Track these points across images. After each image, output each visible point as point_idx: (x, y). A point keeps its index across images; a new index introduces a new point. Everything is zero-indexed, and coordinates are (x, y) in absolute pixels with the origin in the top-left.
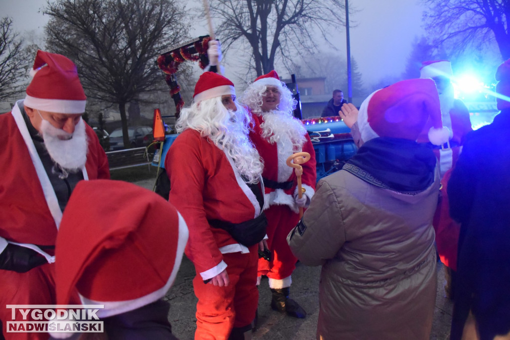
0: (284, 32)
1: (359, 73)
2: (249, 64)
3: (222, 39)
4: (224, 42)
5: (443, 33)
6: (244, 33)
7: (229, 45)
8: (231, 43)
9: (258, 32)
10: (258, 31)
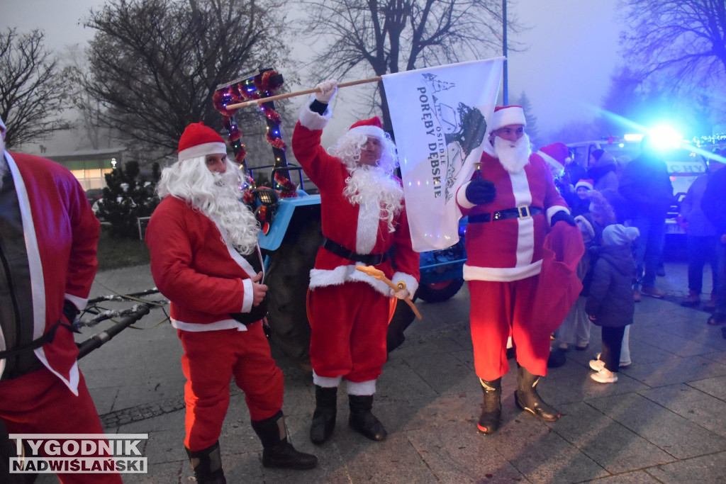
0: (423, 56)
1: (531, 116)
2: (372, 100)
3: (336, 63)
4: (338, 68)
5: (651, 62)
6: (367, 56)
7: (345, 72)
8: (348, 70)
9: (385, 56)
10: (387, 53)
